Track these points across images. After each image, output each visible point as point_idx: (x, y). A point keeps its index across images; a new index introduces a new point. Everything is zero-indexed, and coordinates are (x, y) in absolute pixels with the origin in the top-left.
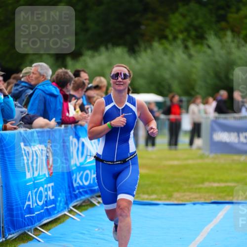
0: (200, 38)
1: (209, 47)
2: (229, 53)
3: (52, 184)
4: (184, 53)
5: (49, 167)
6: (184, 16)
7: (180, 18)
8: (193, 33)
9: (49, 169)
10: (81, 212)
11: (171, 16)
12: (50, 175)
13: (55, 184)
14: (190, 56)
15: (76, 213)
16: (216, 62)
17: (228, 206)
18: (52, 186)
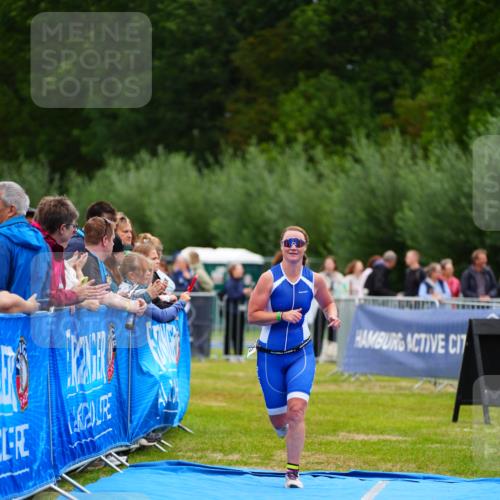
0: (339, 142)
1: (357, 161)
2: (396, 175)
3: (26, 426)
4: (307, 169)
5: (21, 391)
6: (308, 98)
7: (301, 102)
8: (326, 132)
9: (20, 396)
10: (83, 485)
11: (282, 97)
12: (22, 408)
13: (30, 426)
14: (320, 177)
15: (75, 486)
16: (372, 192)
17: (381, 482)
18: (25, 431)
